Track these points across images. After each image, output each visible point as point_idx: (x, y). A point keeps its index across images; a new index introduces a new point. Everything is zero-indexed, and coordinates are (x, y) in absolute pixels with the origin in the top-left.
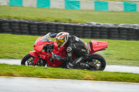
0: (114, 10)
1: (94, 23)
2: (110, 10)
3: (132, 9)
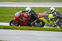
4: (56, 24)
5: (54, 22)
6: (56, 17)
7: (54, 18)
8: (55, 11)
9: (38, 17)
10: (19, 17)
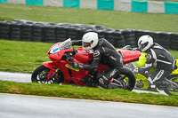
0: (51, 5)
1: (25, 21)
2: (45, 5)
3: (74, 4)
4: (153, 86)
5: (150, 79)
6: (155, 64)
7: (148, 69)
8: (152, 47)
9: (121, 60)
10: (64, 58)
